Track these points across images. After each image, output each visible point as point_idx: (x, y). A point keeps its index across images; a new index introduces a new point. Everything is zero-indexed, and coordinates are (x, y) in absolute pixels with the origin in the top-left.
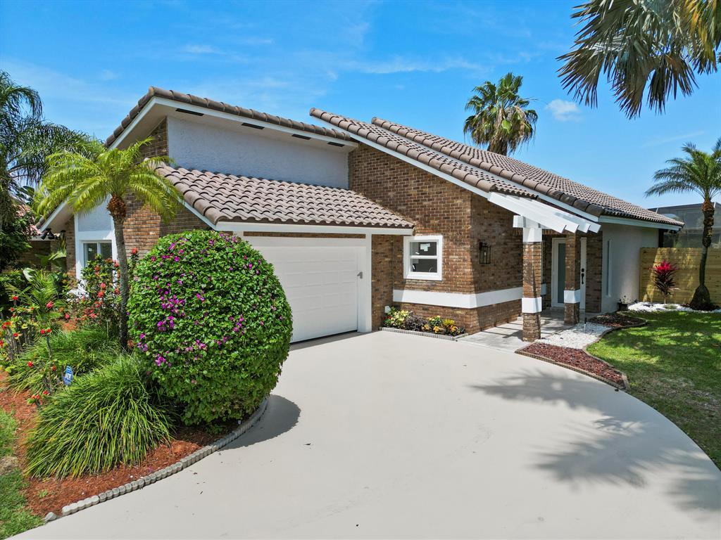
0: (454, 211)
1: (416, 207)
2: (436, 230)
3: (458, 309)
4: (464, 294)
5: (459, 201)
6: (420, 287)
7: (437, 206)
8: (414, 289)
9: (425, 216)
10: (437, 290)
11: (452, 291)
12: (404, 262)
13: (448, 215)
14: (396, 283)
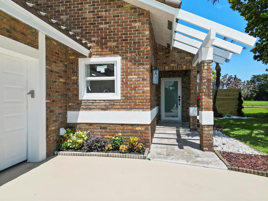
0: (132, 34)
1: (91, 30)
2: (114, 52)
3: (138, 125)
4: (143, 111)
5: (137, 24)
6: (98, 107)
7: (115, 29)
8: (90, 109)
9: (102, 38)
10: (115, 109)
11: (131, 109)
12: (80, 84)
13: (125, 37)
14: (70, 104)
